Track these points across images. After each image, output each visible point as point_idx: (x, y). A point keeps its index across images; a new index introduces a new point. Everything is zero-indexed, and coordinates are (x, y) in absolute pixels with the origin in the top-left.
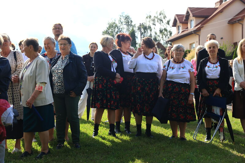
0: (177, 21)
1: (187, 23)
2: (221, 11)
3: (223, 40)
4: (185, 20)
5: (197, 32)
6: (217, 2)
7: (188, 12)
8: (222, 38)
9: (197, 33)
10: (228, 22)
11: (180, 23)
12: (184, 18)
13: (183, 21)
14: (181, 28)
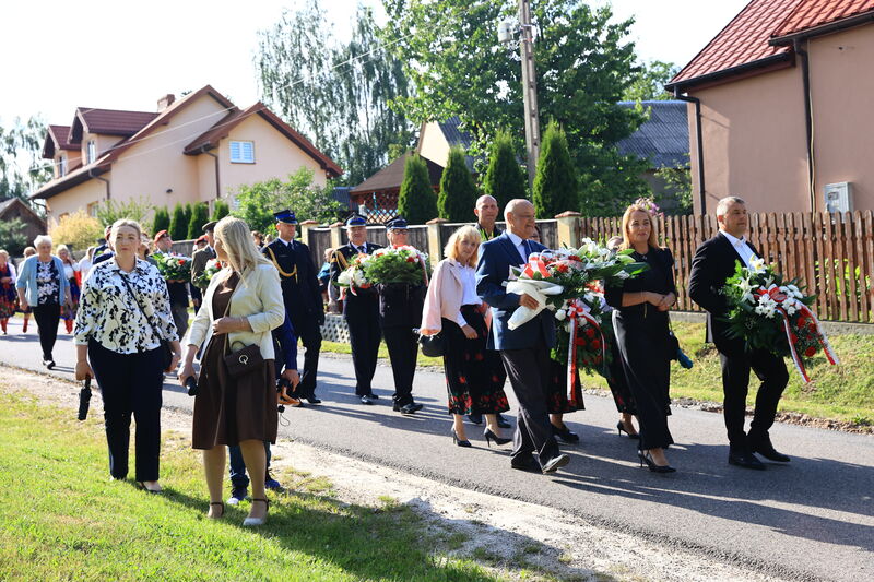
0: (53, 144)
1: (80, 150)
2: (165, 122)
3: (171, 195)
4: (72, 141)
5: (100, 172)
6: (162, 100)
7: (77, 121)
8: (169, 191)
9: (102, 176)
10: (183, 150)
11: (62, 148)
12: (70, 137)
13: (68, 143)
14: (64, 162)
